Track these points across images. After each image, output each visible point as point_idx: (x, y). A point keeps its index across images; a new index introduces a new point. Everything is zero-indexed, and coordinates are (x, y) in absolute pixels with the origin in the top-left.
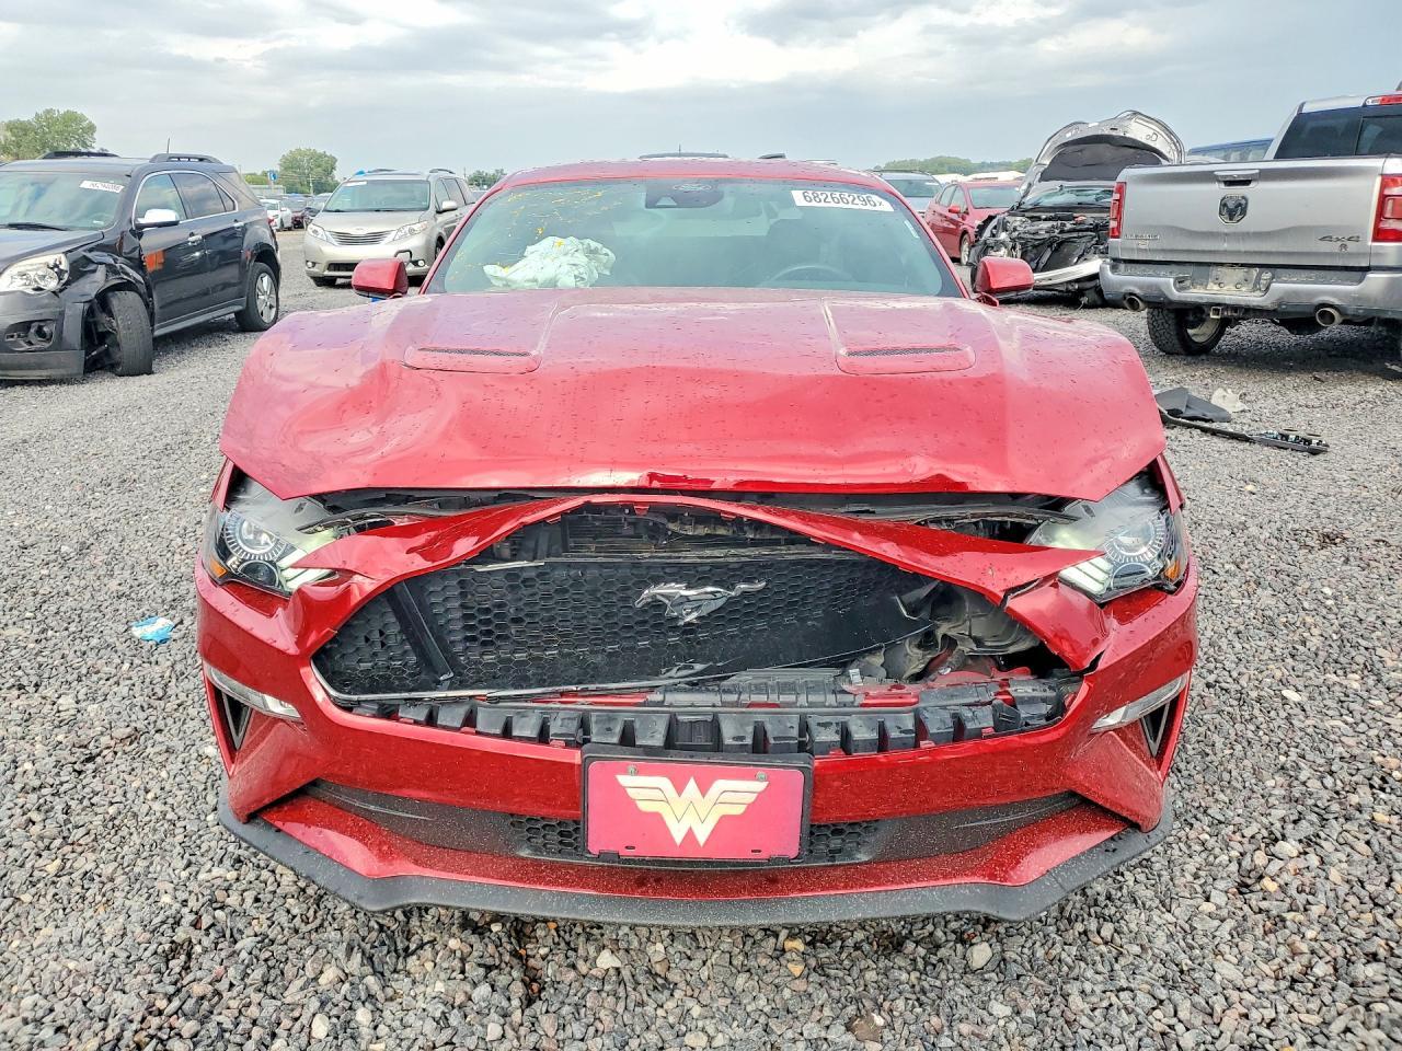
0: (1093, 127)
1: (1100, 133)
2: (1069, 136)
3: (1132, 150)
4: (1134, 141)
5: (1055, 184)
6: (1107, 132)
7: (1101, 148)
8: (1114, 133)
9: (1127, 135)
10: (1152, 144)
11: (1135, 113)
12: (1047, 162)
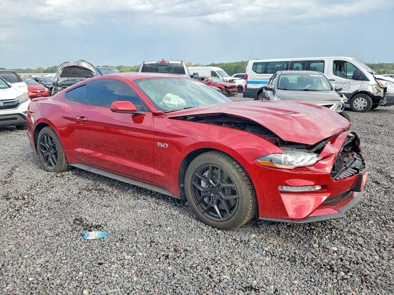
0: (72, 64)
1: (74, 65)
2: (66, 65)
3: (84, 70)
4: (84, 67)
5: (66, 79)
6: (77, 65)
7: (75, 69)
8: (78, 65)
9: (82, 66)
10: (89, 68)
11: (83, 60)
12: (61, 72)
